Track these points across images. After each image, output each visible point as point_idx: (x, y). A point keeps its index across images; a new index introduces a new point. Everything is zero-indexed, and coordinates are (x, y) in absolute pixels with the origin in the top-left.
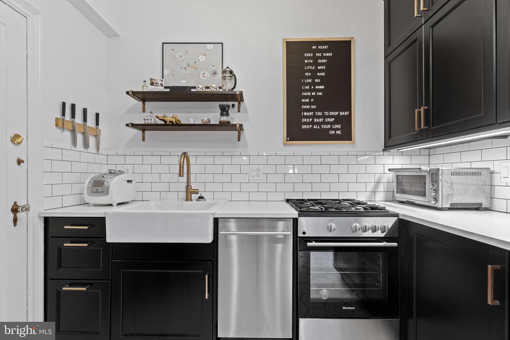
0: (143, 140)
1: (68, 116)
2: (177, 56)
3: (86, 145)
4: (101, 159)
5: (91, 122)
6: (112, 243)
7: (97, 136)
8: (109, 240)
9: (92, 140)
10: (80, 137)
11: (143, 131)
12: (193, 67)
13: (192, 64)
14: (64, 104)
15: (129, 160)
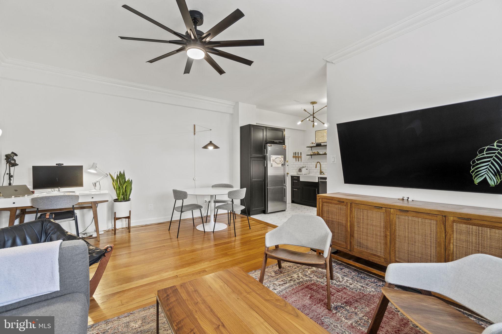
0: (311, 158)
1: (295, 155)
2: (319, 134)
3: (298, 161)
4: (302, 163)
5: (299, 155)
6: (301, 181)
7: (301, 158)
8: (300, 180)
9: (300, 159)
10: (297, 159)
11: (311, 148)
12: (323, 137)
13: (322, 136)
14: (294, 153)
15: (308, 163)
